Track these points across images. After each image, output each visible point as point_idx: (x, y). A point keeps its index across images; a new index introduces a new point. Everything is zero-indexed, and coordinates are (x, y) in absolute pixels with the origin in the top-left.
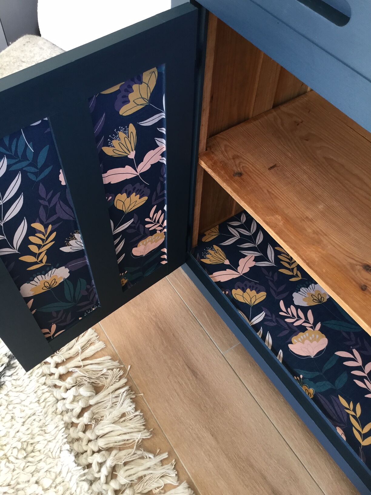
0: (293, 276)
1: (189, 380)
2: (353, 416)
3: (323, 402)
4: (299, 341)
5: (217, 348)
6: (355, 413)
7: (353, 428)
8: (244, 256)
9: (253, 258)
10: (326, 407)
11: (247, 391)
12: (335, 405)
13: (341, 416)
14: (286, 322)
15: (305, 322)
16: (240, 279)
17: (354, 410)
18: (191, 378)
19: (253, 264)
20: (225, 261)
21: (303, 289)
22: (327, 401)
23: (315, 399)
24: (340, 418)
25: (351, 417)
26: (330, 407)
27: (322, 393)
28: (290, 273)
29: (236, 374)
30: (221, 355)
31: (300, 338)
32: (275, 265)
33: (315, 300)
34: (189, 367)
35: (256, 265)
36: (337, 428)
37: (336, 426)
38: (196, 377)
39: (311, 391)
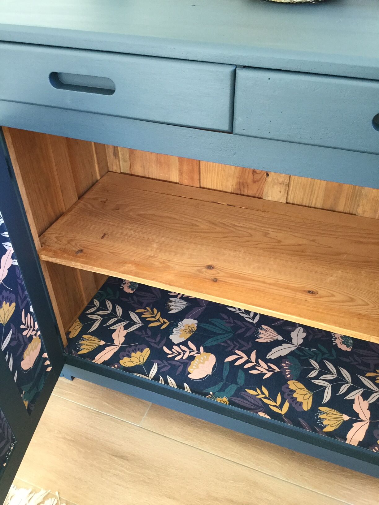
0: (162, 325)
1: (122, 466)
2: (264, 398)
3: (237, 402)
4: (194, 369)
5: (132, 424)
6: (264, 394)
7: (270, 406)
8: (114, 331)
9: (123, 328)
10: (242, 404)
11: (177, 443)
12: (247, 398)
13: (256, 403)
14: (176, 361)
15: (190, 352)
16: (121, 349)
17: (263, 393)
18: (123, 464)
19: (125, 332)
20: (100, 342)
21: (175, 330)
22: (240, 399)
23: (231, 403)
24: (256, 405)
25: (263, 399)
26: (245, 401)
27: (233, 396)
28: (159, 324)
29: (160, 435)
30: (139, 428)
31: (194, 365)
32: (143, 324)
33: (188, 332)
34: (116, 456)
35: (128, 332)
36: (260, 413)
37: (257, 413)
38: (127, 460)
39: (225, 399)
